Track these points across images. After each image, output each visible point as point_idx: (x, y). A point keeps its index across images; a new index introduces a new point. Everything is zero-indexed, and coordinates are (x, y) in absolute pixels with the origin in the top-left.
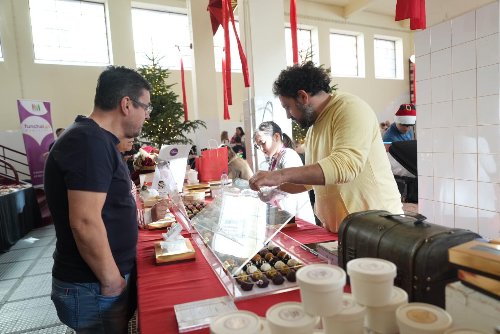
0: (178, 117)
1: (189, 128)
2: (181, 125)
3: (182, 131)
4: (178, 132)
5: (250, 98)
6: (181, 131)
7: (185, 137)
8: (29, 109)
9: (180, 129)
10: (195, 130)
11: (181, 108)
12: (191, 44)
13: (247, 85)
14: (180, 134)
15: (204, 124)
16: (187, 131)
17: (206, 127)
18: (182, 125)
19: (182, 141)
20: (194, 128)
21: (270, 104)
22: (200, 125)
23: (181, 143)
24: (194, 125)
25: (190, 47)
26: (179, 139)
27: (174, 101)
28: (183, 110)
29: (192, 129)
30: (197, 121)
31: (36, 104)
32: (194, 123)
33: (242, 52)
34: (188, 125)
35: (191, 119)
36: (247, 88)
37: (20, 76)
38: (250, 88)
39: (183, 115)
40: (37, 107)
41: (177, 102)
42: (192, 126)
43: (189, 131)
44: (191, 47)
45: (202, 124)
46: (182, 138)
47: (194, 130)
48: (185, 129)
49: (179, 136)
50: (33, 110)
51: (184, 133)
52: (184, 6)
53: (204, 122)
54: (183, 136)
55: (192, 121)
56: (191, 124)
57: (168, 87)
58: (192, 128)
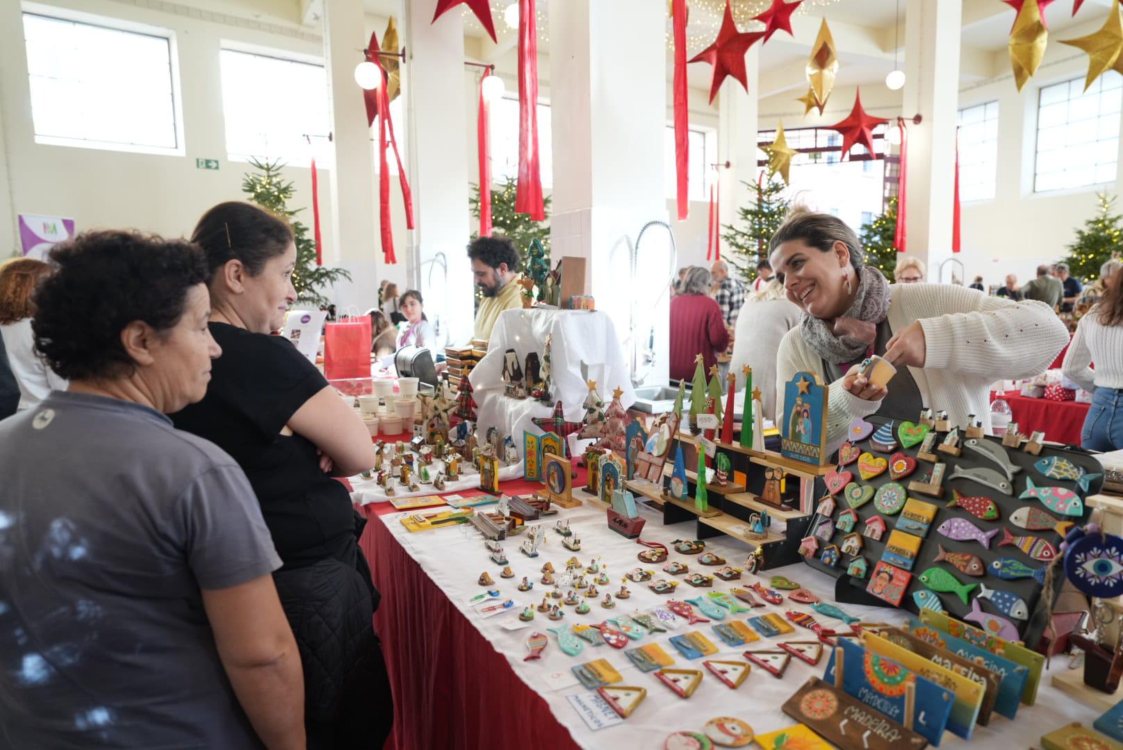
0: (307, 261)
1: (323, 280)
2: (311, 275)
3: (313, 284)
4: (306, 285)
5: (415, 245)
6: (310, 284)
7: (317, 294)
8: (38, 231)
9: (309, 281)
10: (334, 282)
11: (311, 249)
12: (331, 134)
13: (410, 226)
14: (308, 289)
15: (348, 274)
16: (320, 284)
17: (350, 280)
18: (314, 273)
19: (312, 300)
20: (332, 279)
21: (441, 256)
22: (340, 276)
23: (311, 303)
24: (332, 275)
25: (328, 139)
26: (307, 296)
27: (300, 238)
28: (314, 251)
29: (328, 282)
30: (337, 270)
31: (50, 222)
32: (331, 272)
33: (405, 179)
34: (322, 275)
35: (327, 265)
36: (410, 230)
37: (8, 165)
38: (414, 231)
39: (315, 259)
40: (52, 229)
41: (306, 238)
42: (329, 277)
43: (323, 285)
44: (330, 138)
45: (345, 275)
46: (312, 295)
47: (331, 283)
48: (318, 281)
49: (307, 291)
50: (45, 232)
51: (315, 286)
52: (320, 53)
53: (349, 272)
54: (313, 291)
55: (329, 269)
56: (327, 274)
57: (292, 213)
58: (328, 280)
